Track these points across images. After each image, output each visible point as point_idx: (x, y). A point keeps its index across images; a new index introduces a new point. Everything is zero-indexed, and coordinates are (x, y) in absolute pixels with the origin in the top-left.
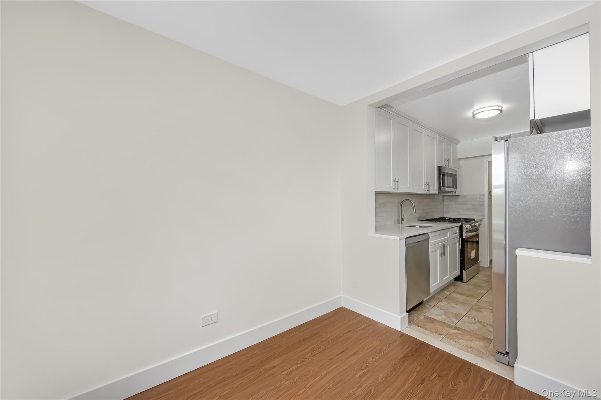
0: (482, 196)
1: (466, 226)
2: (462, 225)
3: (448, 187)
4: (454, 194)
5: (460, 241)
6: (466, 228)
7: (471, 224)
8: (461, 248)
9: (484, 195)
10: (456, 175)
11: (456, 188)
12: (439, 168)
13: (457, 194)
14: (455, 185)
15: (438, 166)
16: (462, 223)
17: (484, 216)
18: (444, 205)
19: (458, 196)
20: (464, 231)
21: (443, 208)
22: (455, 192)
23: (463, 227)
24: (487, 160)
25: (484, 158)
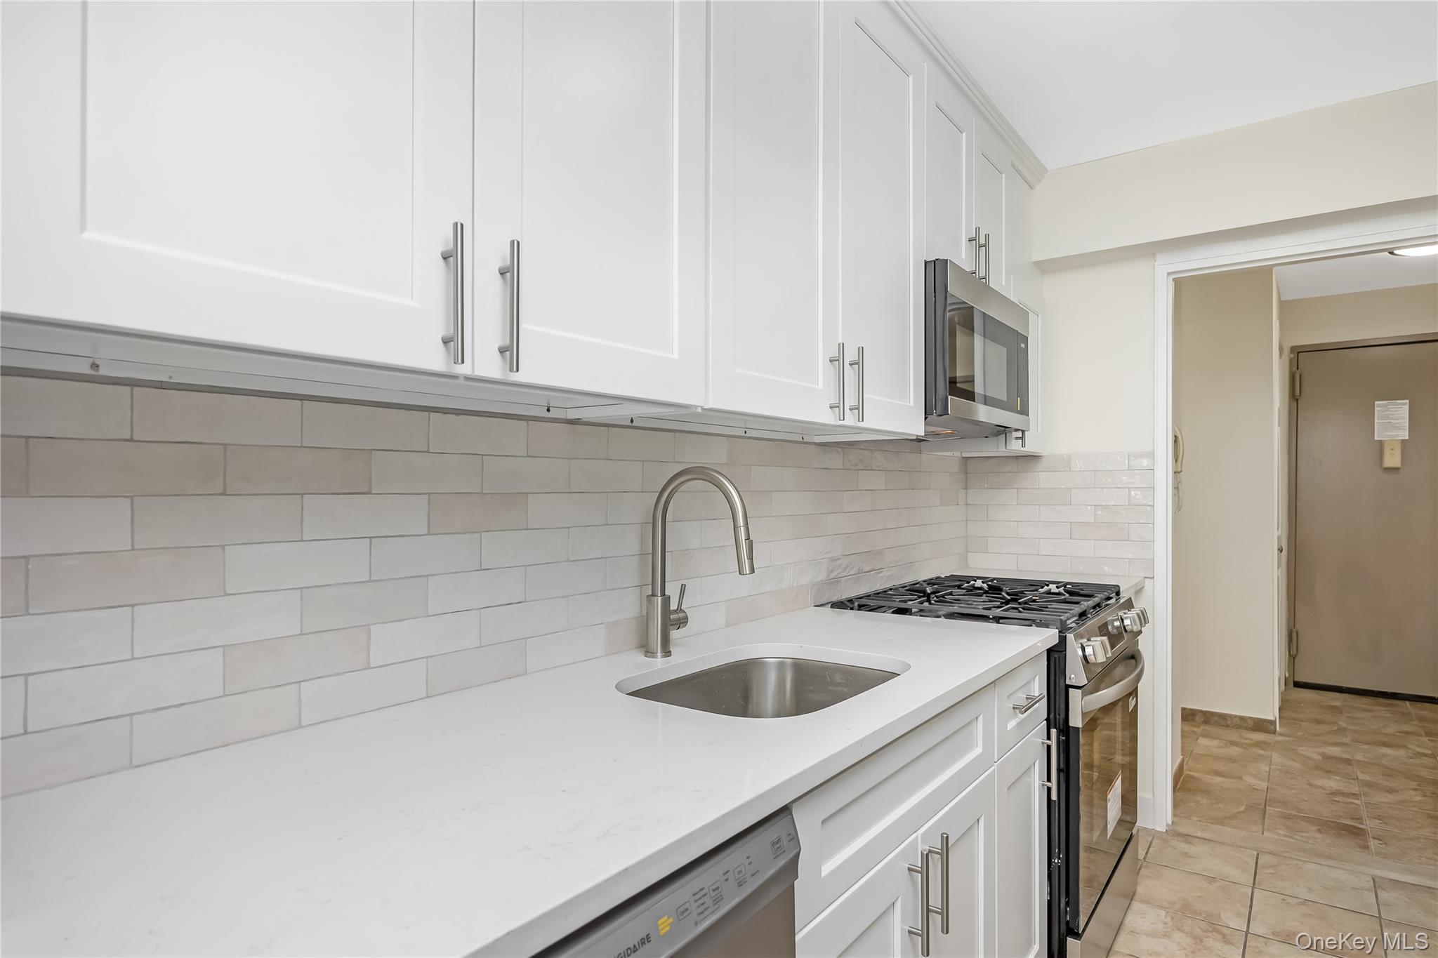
0: (1145, 462)
1: (1083, 649)
2: (1063, 640)
3: (987, 401)
4: (1015, 446)
5: (1049, 747)
6: (1085, 657)
7: (1103, 630)
8: (1054, 797)
9: (1151, 455)
10: (1025, 339)
11: (1024, 411)
12: (936, 271)
13: (1030, 448)
14: (1018, 399)
15: (926, 263)
16: (1063, 629)
17: (1151, 563)
18: (967, 504)
19: (1033, 458)
20: (1073, 683)
21: (967, 521)
22: (1020, 434)
23: (1065, 651)
24: (1169, 274)
25: (1155, 261)
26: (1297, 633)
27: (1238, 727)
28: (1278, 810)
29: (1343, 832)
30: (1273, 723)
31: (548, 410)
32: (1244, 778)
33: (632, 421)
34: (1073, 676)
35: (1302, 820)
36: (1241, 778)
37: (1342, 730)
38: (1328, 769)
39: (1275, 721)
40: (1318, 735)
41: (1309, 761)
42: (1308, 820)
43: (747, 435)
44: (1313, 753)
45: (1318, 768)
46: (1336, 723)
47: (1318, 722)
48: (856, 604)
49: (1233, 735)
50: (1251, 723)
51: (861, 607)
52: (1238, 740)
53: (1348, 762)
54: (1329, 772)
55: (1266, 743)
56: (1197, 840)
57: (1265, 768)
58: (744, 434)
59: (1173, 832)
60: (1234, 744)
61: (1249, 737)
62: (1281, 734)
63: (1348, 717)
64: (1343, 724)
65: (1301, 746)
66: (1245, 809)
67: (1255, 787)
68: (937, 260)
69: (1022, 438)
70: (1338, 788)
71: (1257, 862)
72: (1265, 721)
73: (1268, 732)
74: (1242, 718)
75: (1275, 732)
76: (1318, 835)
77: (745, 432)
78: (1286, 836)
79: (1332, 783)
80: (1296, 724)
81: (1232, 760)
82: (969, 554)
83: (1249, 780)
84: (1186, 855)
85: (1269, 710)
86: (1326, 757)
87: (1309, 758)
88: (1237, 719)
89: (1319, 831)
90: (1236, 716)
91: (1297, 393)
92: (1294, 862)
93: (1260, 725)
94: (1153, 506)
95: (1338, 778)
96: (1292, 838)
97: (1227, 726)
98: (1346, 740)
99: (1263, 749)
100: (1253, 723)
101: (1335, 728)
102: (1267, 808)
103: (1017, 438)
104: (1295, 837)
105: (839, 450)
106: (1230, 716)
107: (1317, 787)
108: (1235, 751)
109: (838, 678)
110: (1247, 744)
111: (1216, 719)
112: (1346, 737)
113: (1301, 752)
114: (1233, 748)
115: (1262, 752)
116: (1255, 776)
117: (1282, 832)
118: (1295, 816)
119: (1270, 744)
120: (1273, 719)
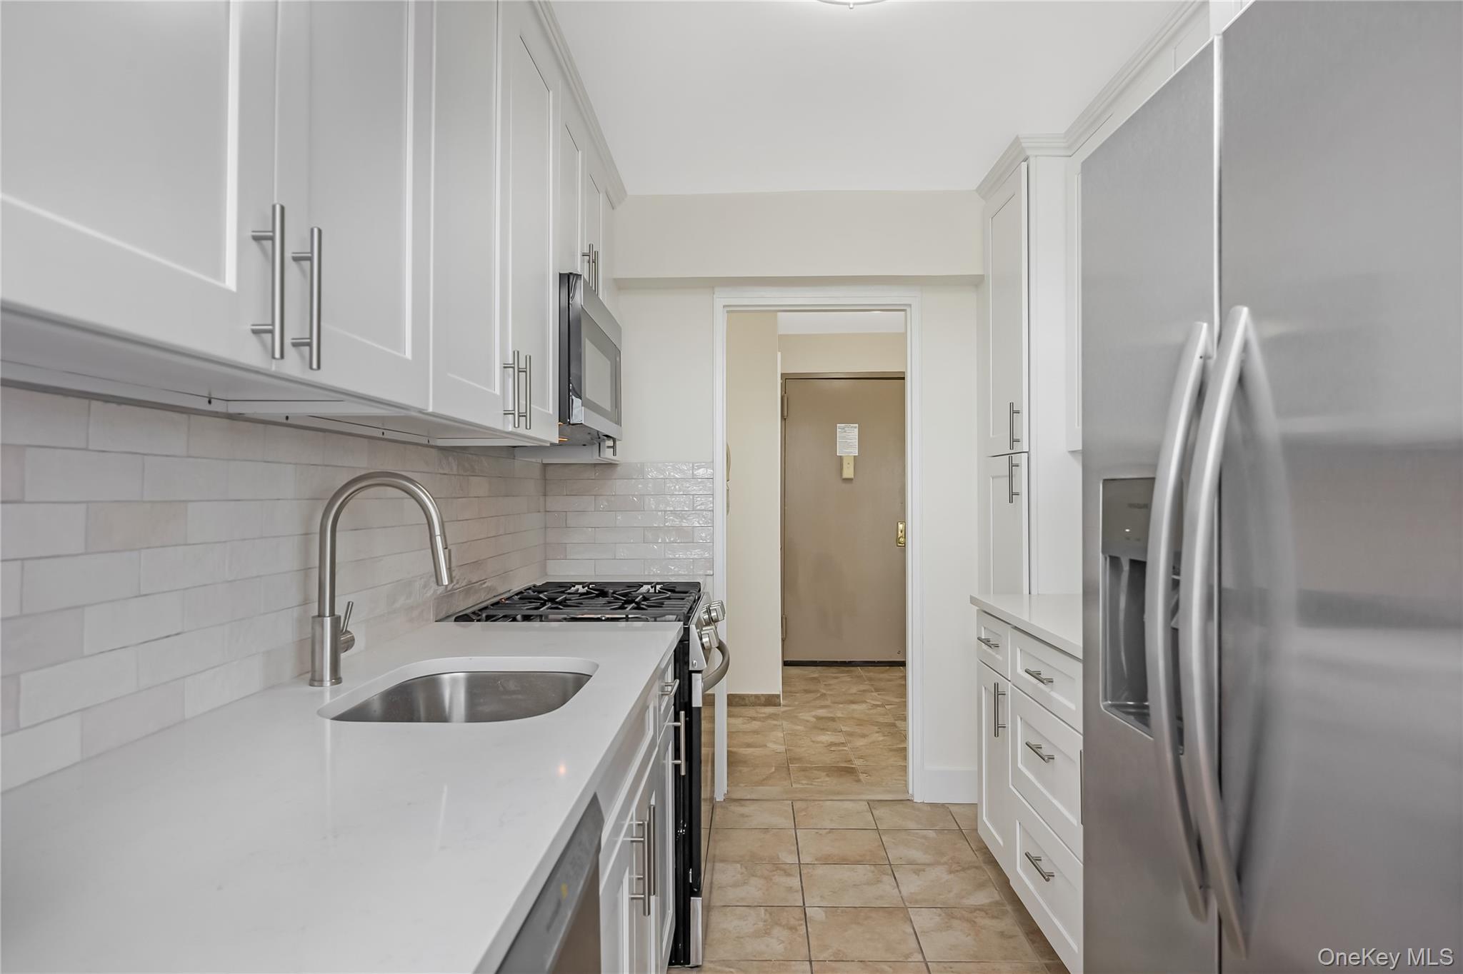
0: (706, 472)
1: (701, 638)
2: (686, 631)
3: (595, 410)
4: (606, 454)
5: (678, 729)
6: (702, 645)
8: (683, 773)
9: (711, 466)
10: (620, 354)
11: (618, 422)
14: (616, 410)
15: (561, 275)
17: (711, 562)
18: (546, 511)
19: (611, 465)
20: (696, 668)
21: (545, 528)
22: (610, 443)
23: (689, 640)
24: (724, 306)
25: (714, 293)
26: (786, 619)
27: (754, 705)
28: (797, 765)
29: (843, 773)
30: (778, 696)
31: (210, 402)
32: (768, 745)
33: (287, 418)
34: (694, 662)
35: (815, 770)
36: (766, 746)
37: (823, 695)
38: (822, 727)
39: (779, 695)
40: (808, 702)
41: (808, 723)
42: (818, 769)
43: (385, 436)
44: (808, 716)
45: (815, 728)
46: (817, 691)
47: (807, 691)
48: (484, 615)
49: (751, 712)
50: (763, 699)
51: (488, 618)
52: (755, 715)
53: (833, 719)
54: (823, 729)
55: (775, 714)
56: (748, 802)
57: (781, 735)
58: (381, 436)
59: (729, 800)
60: (754, 719)
61: (763, 711)
62: (783, 706)
63: (825, 685)
64: (824, 691)
65: (800, 713)
66: (775, 769)
67: (778, 751)
68: (571, 273)
69: (614, 447)
70: (831, 740)
71: (793, 809)
72: (773, 696)
73: (775, 705)
74: (757, 696)
75: (780, 705)
76: (827, 779)
77: (383, 433)
78: (807, 784)
79: (826, 738)
80: (792, 696)
81: (756, 732)
82: (548, 561)
83: (771, 745)
84: (742, 815)
85: (776, 688)
86: (819, 718)
87: (808, 721)
88: (753, 697)
89: (827, 775)
90: (752, 695)
91: (786, 414)
92: (817, 803)
93: (771, 701)
94: (713, 511)
95: (829, 733)
96: (812, 784)
97: (746, 705)
98: (828, 703)
99: (774, 720)
100: (764, 699)
101: (819, 695)
102: (790, 765)
103: (609, 447)
104: (814, 783)
105: (455, 454)
106: (748, 696)
107: (818, 742)
108: (756, 725)
109: (512, 686)
110: (763, 717)
111: (737, 700)
112: (827, 700)
113: (802, 718)
114: (754, 722)
115: (775, 722)
116: (775, 743)
117: (804, 782)
118: (809, 767)
119: (779, 715)
120: (778, 693)
